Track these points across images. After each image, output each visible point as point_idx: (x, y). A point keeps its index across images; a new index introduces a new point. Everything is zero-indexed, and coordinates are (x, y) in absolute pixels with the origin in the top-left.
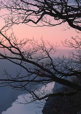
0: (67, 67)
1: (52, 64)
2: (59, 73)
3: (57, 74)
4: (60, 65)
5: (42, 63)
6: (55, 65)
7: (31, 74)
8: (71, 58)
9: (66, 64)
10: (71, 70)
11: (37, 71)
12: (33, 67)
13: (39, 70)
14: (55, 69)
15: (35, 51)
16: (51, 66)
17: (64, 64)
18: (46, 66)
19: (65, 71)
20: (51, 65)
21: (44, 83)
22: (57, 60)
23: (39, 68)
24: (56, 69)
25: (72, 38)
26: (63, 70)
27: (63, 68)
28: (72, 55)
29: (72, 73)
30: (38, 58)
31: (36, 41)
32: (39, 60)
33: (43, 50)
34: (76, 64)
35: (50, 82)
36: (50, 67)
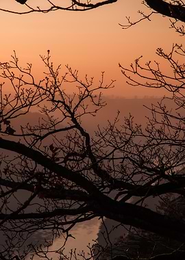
0: (143, 162)
1: (88, 152)
2: (115, 184)
3: (107, 189)
4: (118, 154)
5: (51, 147)
6: (101, 154)
7: (10, 189)
8: (158, 127)
9: (140, 149)
10: (160, 172)
11: (35, 180)
12: (18, 167)
13: (40, 176)
14: (99, 172)
15: (23, 106)
16: (87, 159)
17: (134, 150)
18: (66, 159)
19: (136, 178)
20: (83, 156)
21: (63, 224)
22: (107, 137)
23: (40, 168)
24: (103, 168)
25: (160, 52)
26: (129, 173)
27: (131, 166)
28: (160, 118)
29: (164, 181)
30: (37, 133)
31: (27, 66)
32: (42, 138)
33: (53, 100)
34: (175, 149)
35: (82, 220)
36: (83, 165)
